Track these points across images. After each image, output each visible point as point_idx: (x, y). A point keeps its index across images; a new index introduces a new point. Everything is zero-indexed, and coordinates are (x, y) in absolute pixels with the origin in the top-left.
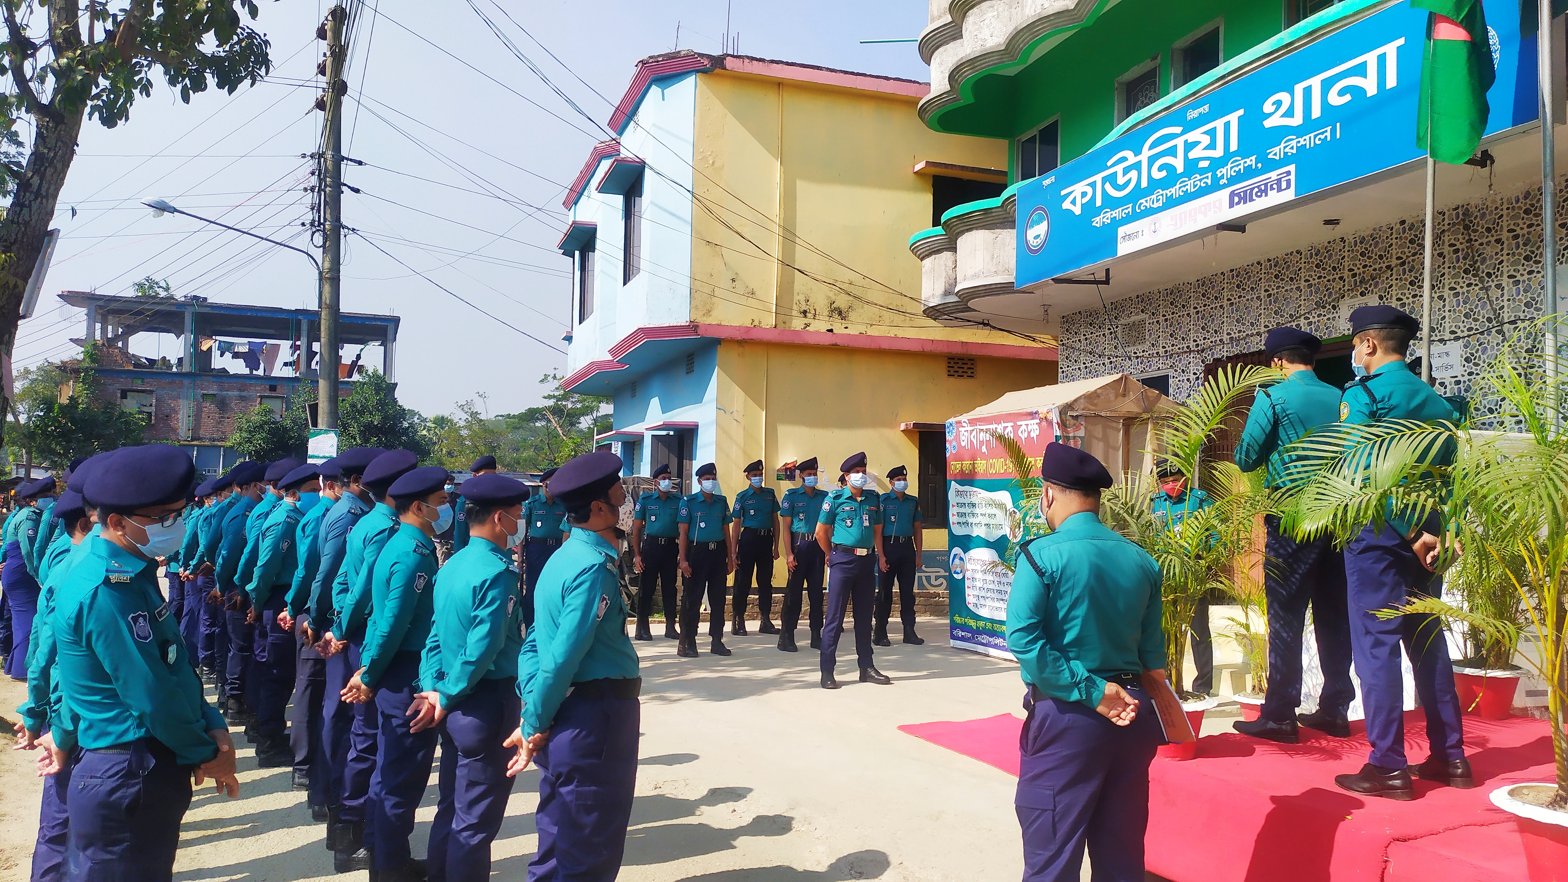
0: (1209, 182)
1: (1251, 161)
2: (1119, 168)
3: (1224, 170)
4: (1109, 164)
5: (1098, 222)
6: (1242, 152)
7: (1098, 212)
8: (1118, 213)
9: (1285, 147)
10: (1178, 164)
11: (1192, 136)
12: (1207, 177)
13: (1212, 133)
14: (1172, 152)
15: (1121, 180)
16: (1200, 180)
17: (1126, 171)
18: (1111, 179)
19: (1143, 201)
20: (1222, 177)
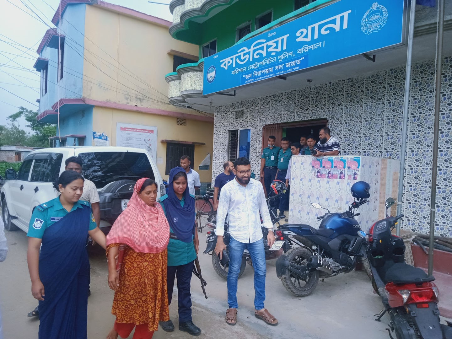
1: (291, 53)
2: (242, 54)
5: (233, 73)
7: (234, 69)
8: (241, 70)
10: (264, 53)
11: (269, 43)
12: (274, 59)
15: (242, 58)
16: (272, 60)
17: (245, 55)
18: (239, 57)
20: (280, 59)
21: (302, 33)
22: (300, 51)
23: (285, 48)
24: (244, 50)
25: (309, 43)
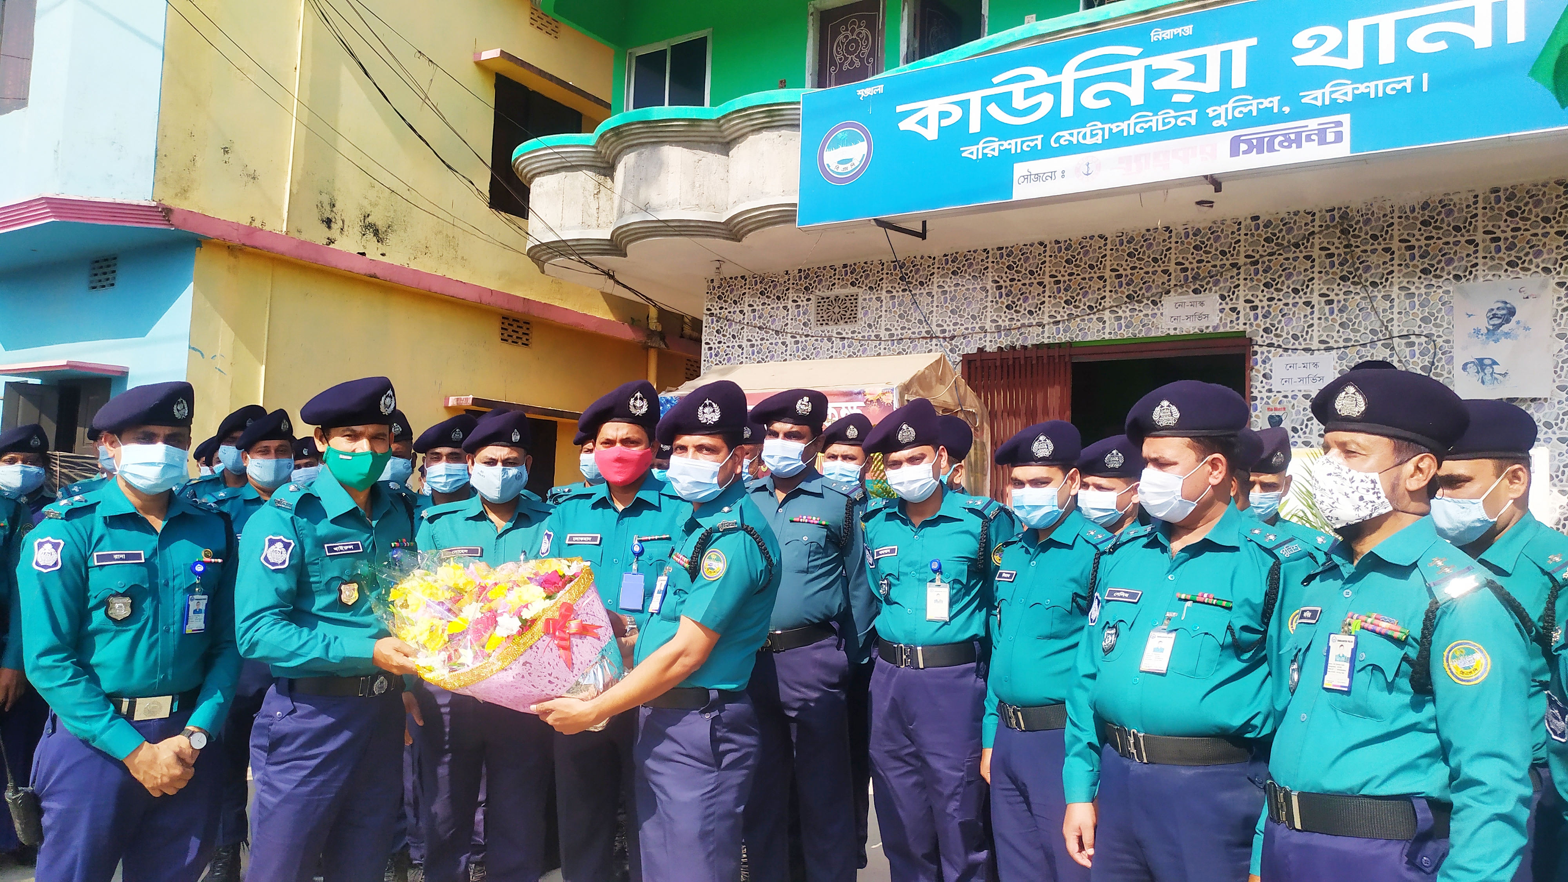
0: (1193, 121)
1: (1273, 102)
2: (1018, 89)
3: (1221, 110)
4: (995, 80)
5: (971, 152)
6: (1256, 87)
7: (974, 139)
8: (1012, 145)
9: (1332, 92)
10: (1136, 94)
11: (1158, 62)
12: (1190, 115)
13: (1200, 63)
14: (1125, 77)
15: (1019, 102)
16: (1176, 118)
17: (1029, 93)
18: (1004, 101)
19: (1065, 133)
20: (1218, 117)
21: (1321, 40)
22: (1313, 97)
23: (1239, 80)
24: (1030, 78)
25: (1356, 76)
